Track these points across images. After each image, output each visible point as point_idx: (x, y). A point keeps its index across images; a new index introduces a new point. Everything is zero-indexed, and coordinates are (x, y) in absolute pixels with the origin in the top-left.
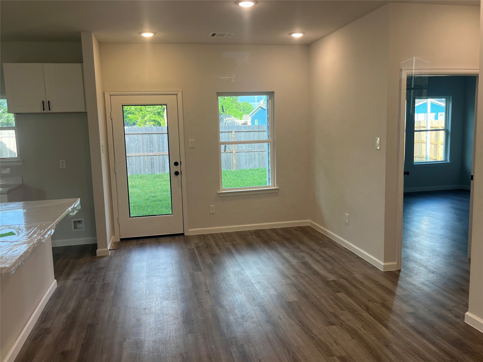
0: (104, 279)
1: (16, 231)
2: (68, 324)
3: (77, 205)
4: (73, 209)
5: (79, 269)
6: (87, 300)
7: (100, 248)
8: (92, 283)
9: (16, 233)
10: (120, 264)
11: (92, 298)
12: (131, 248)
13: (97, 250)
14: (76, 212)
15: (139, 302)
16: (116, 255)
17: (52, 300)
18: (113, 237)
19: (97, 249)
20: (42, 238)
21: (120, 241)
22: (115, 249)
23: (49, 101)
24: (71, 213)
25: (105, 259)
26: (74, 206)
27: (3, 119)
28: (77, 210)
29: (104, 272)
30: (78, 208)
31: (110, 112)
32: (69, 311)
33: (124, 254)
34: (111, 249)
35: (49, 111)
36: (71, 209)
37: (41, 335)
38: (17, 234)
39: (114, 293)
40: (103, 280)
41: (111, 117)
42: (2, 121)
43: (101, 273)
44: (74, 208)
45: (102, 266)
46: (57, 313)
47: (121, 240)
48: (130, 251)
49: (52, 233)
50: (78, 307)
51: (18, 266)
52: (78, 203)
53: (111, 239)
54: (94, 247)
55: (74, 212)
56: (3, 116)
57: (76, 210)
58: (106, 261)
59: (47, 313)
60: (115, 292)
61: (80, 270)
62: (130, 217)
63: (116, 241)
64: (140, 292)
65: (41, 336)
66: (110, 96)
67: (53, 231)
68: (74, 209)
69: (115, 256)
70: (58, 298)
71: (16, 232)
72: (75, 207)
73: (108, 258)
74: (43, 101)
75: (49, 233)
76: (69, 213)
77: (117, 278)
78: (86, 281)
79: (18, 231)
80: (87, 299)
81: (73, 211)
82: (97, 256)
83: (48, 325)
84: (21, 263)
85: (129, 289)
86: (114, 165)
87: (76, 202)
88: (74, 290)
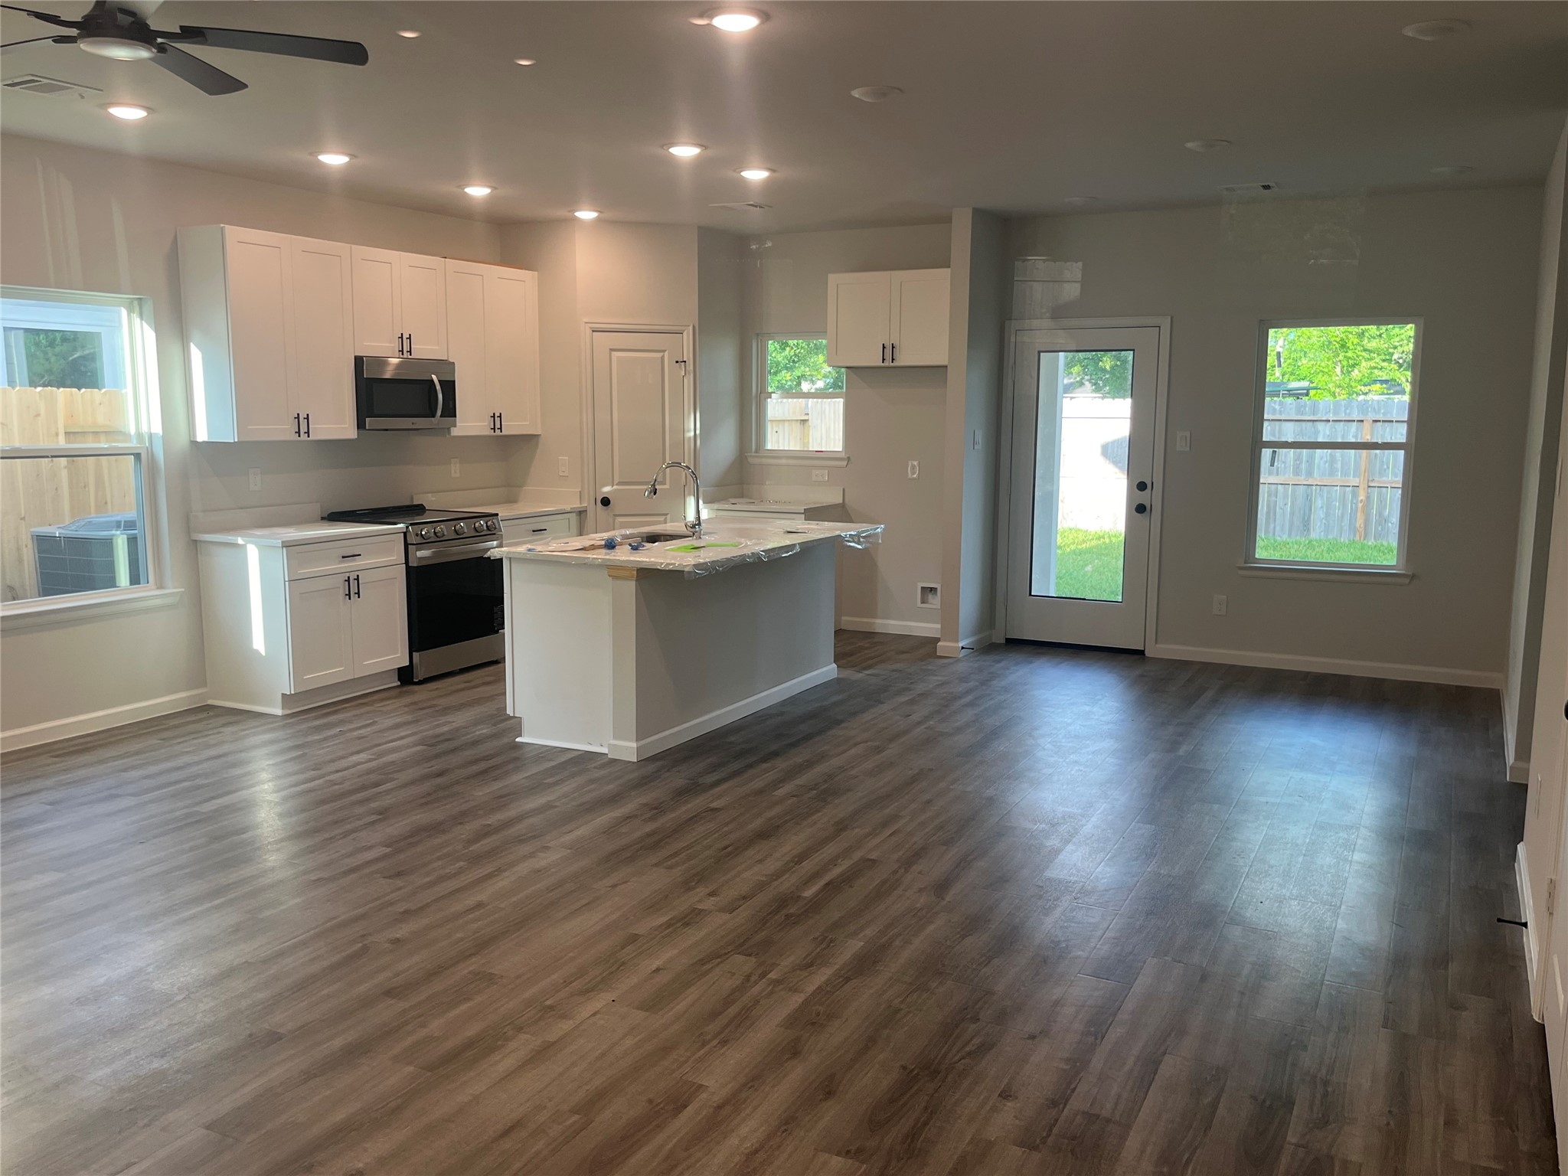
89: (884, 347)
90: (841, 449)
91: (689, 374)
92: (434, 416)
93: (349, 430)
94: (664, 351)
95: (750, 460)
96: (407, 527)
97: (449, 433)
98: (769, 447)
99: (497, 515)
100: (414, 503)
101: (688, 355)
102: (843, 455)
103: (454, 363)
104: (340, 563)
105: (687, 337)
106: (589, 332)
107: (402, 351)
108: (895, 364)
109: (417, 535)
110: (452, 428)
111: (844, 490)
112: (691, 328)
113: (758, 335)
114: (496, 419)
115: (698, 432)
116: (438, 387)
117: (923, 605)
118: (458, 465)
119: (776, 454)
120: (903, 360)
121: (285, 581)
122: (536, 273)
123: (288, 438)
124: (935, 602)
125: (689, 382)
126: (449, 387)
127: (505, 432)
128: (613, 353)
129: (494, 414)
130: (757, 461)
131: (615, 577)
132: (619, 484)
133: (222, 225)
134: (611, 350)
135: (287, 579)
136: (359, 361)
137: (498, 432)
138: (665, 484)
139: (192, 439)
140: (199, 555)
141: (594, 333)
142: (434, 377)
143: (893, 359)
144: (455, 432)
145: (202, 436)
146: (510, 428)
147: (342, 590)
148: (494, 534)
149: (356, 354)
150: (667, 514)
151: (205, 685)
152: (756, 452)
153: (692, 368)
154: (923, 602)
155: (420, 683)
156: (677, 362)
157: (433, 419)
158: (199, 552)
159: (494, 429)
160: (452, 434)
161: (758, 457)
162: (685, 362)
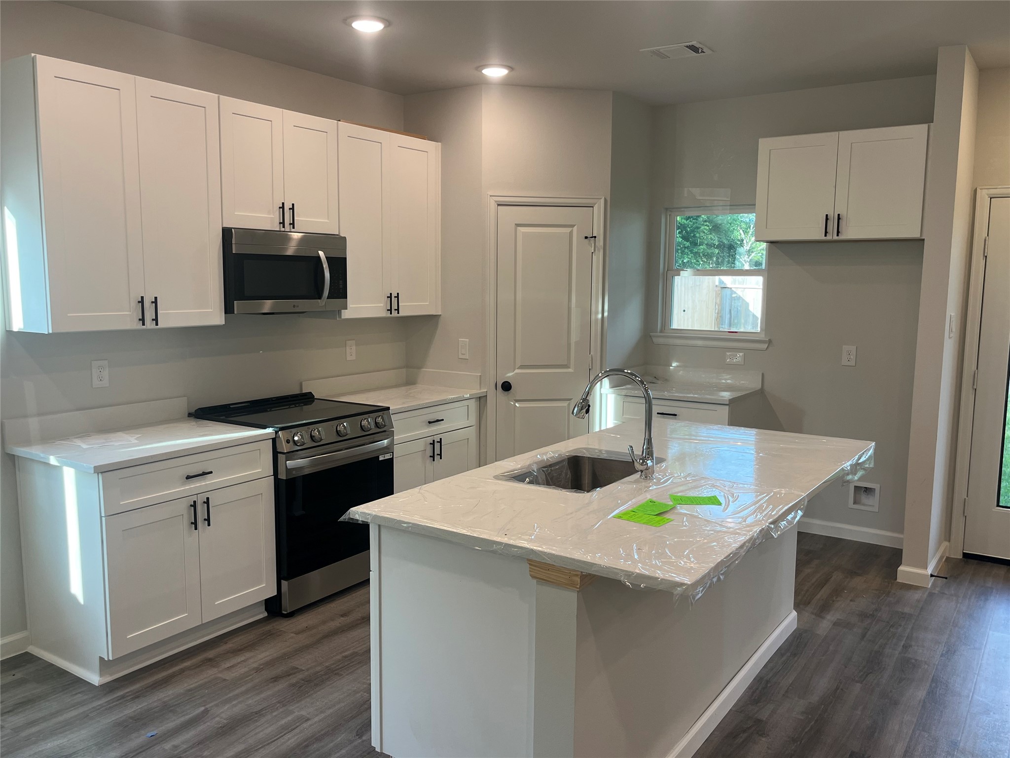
0: (906, 647)
1: (725, 496)
2: (806, 730)
3: (867, 457)
4: (856, 467)
5: (851, 601)
6: (859, 685)
7: (908, 565)
8: (876, 648)
9: (722, 500)
10: (954, 621)
11: (871, 685)
12: (989, 584)
13: (901, 568)
14: (860, 473)
15: (990, 742)
16: (946, 592)
17: (782, 655)
18: (946, 544)
19: (900, 564)
20: (773, 526)
21: (961, 557)
22: (946, 578)
23: (839, 215)
24: (848, 474)
25: (917, 595)
26: (859, 459)
27: (755, 253)
28: (864, 469)
29: (910, 627)
30: (867, 466)
31: (985, 240)
32: (814, 698)
33: (968, 597)
34: (936, 575)
35: (835, 237)
36: (851, 465)
37: (744, 731)
38: (723, 505)
39: (928, 693)
40: (903, 646)
41: (986, 251)
42: (753, 258)
43: (900, 629)
44: (857, 464)
45: (907, 610)
46: (787, 692)
47: (965, 555)
48: (985, 594)
49: (798, 518)
50: (835, 696)
51: (711, 584)
52: (869, 454)
53: (937, 549)
54: (895, 557)
55: (855, 474)
56: (756, 249)
57: (862, 469)
58: (918, 601)
59: (768, 682)
60: (931, 693)
61: (852, 603)
62: (998, 505)
63: (952, 557)
64: (997, 716)
65: (746, 735)
66: (991, 198)
67: (800, 513)
68: (858, 468)
69: (943, 593)
70: (794, 655)
71: (724, 502)
72: (860, 461)
73: (925, 596)
74: (827, 215)
75: (789, 517)
76: (843, 476)
77: (942, 655)
78: (863, 636)
79: (728, 497)
80: (857, 682)
81: (853, 471)
82: (898, 581)
83: (764, 715)
84: (719, 579)
85: (969, 696)
86: (975, 372)
87: (865, 451)
88: (831, 648)
89: (827, 219)
90: (759, 330)
91: (599, 250)
92: (320, 297)
93: (215, 316)
94: (573, 226)
95: (655, 340)
96: (276, 432)
97: (340, 316)
98: (675, 326)
99: (388, 408)
100: (303, 392)
101: (598, 231)
102: (762, 337)
103: (345, 238)
104: (183, 484)
105: (599, 209)
106: (493, 205)
107: (283, 223)
108: (842, 237)
109: (288, 442)
110: (343, 311)
111: (763, 375)
112: (602, 201)
113: (667, 209)
114: (393, 299)
115: (606, 314)
116: (325, 265)
117: (856, 506)
118: (354, 348)
119: (682, 334)
120: (850, 232)
121: (101, 517)
122: (440, 143)
123: (128, 327)
124: (872, 503)
125: (598, 258)
126: (339, 265)
127: (403, 313)
128: (519, 228)
129: (391, 294)
130: (661, 341)
131: (542, 580)
132: (522, 367)
133: (33, 55)
134: (518, 225)
135: (103, 515)
136: (227, 233)
137: (395, 314)
138: (569, 368)
139: (7, 329)
140: (17, 472)
141: (499, 207)
142: (321, 253)
143: (838, 232)
144: (346, 314)
145: (18, 325)
146: (407, 309)
147: (187, 518)
148: (385, 431)
149: (224, 226)
150: (571, 399)
151: (24, 627)
152: (661, 332)
153: (602, 243)
154: (855, 503)
155: (291, 615)
156: (586, 238)
157: (319, 300)
158: (17, 470)
159: (390, 310)
160: (343, 317)
161: (664, 337)
162: (595, 237)
